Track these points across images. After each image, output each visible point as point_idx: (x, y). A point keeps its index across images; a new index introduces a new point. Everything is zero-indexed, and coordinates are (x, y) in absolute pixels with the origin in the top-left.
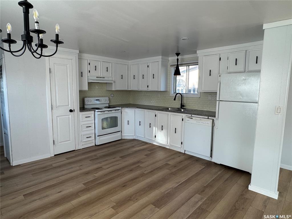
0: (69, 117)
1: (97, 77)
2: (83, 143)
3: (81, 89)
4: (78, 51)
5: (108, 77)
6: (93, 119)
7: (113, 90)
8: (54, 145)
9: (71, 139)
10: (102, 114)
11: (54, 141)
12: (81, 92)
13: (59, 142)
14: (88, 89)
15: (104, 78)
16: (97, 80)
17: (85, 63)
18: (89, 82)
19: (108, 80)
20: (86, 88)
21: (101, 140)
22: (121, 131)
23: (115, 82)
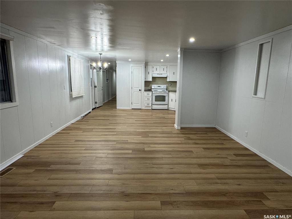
0: (139, 93)
1: (157, 74)
2: (145, 107)
6: (151, 95)
7: (167, 81)
9: (139, 103)
10: (155, 93)
11: (132, 102)
12: (146, 82)
13: (134, 104)
14: (152, 80)
17: (150, 67)
18: (153, 77)
19: (164, 76)
21: (155, 107)
22: (168, 105)
23: (169, 76)
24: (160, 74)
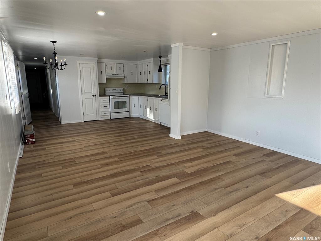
0: (92, 100)
1: (113, 74)
2: (102, 117)
3: (100, 82)
4: (97, 59)
5: (121, 74)
6: (108, 101)
7: (125, 83)
8: (84, 115)
9: (94, 113)
10: (115, 98)
11: (83, 113)
12: (100, 84)
13: (87, 114)
14: (106, 82)
15: (118, 74)
16: (113, 76)
17: (104, 66)
18: (107, 78)
19: (121, 76)
20: (105, 81)
21: (114, 116)
22: (129, 111)
23: (126, 77)
24: (116, 74)
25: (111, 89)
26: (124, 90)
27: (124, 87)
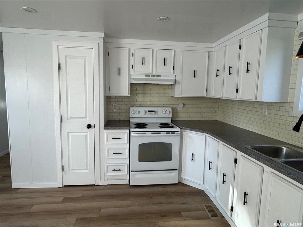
0: (86, 136)
1: (146, 76)
4: (102, 35)
5: (167, 75)
6: (127, 142)
7: (177, 96)
8: (64, 172)
9: (89, 167)
10: (139, 136)
13: (70, 170)
15: (160, 76)
16: (146, 80)
18: (131, 83)
19: (166, 80)
21: (139, 179)
23: (179, 83)
24: (154, 76)
25: (142, 110)
26: (174, 112)
27: (174, 106)
